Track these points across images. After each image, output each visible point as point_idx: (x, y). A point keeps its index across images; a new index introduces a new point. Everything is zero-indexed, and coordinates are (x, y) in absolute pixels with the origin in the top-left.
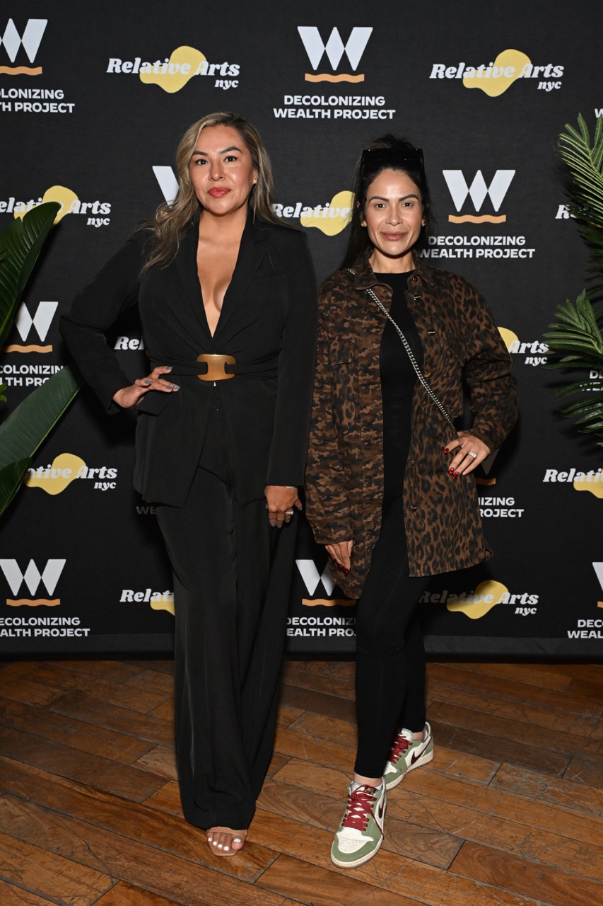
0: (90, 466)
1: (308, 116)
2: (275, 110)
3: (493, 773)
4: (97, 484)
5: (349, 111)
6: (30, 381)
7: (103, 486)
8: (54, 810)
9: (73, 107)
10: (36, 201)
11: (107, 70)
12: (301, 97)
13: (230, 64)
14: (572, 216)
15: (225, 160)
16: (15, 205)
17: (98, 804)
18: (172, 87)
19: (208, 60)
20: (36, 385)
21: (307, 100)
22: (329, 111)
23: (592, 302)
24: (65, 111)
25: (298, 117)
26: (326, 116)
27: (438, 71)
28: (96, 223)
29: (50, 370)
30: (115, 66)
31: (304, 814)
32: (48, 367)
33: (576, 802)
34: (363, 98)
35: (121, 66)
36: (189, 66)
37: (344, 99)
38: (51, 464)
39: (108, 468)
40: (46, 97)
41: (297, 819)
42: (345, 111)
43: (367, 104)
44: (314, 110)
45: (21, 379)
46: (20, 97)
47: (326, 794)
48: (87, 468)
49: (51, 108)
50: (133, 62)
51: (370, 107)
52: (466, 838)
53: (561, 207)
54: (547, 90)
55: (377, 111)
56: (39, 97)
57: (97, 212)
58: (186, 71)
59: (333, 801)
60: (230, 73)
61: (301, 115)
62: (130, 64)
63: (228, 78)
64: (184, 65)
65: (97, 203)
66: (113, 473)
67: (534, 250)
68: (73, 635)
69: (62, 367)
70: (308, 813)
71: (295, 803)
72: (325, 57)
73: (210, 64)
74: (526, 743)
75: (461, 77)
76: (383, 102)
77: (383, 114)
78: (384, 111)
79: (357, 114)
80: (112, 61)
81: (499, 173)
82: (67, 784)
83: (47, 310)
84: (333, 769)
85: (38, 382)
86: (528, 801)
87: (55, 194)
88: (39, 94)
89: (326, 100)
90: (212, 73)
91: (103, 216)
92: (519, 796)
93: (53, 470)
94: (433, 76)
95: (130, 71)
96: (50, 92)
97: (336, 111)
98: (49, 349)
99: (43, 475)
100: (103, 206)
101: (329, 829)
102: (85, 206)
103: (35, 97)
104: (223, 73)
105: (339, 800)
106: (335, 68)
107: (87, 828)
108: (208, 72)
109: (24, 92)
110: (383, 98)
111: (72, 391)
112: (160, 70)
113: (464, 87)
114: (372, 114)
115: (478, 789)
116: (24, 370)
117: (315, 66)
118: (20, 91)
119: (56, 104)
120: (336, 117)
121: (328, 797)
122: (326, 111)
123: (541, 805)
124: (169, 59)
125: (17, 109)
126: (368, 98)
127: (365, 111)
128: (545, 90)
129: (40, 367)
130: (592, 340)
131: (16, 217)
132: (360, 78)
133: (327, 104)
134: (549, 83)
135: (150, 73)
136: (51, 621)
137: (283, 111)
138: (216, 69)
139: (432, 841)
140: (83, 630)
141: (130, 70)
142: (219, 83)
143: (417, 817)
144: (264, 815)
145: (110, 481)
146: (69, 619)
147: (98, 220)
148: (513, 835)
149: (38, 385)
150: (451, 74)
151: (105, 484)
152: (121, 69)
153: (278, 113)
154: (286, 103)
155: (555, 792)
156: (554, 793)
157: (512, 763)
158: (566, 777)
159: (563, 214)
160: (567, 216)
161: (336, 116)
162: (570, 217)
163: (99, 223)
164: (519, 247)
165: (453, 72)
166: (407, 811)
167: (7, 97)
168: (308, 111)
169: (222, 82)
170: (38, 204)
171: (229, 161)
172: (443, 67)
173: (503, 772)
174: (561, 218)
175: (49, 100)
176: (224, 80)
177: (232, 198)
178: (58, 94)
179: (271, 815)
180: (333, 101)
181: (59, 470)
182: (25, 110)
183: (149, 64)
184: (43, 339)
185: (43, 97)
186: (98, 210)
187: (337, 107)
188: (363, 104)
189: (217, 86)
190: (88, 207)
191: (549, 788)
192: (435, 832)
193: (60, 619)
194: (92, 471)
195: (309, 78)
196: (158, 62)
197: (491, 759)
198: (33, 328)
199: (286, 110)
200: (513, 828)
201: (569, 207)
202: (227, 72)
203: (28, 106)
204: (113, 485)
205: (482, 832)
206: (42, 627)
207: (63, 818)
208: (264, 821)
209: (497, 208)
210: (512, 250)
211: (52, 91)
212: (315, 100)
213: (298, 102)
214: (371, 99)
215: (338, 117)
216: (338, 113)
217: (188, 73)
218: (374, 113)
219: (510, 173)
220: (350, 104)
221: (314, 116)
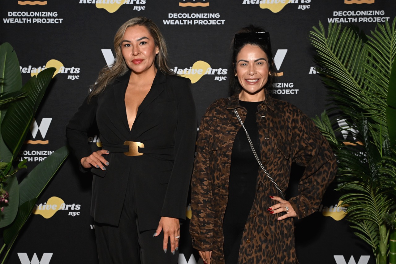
0: (66, 203)
1: (181, 24)
2: (164, 21)
4: (70, 213)
5: (202, 21)
6: (36, 159)
7: (73, 214)
9: (62, 20)
10: (42, 67)
11: (79, 2)
12: (177, 14)
14: (318, 72)
15: (140, 43)
16: (31, 69)
18: (111, 10)
20: (39, 161)
21: (180, 16)
23: (329, 116)
24: (58, 22)
25: (175, 24)
26: (190, 23)
27: (247, 1)
29: (47, 153)
34: (209, 14)
37: (199, 15)
38: (46, 202)
39: (76, 204)
40: (49, 16)
42: (199, 21)
43: (211, 17)
44: (183, 21)
45: (32, 158)
46: (36, 16)
48: (65, 204)
49: (51, 21)
51: (212, 19)
53: (312, 68)
54: (303, 9)
55: (215, 20)
56: (45, 16)
57: (73, 73)
60: (141, 3)
61: (177, 23)
63: (140, 5)
65: (73, 68)
66: (78, 207)
67: (298, 90)
69: (53, 152)
75: (258, 3)
76: (219, 16)
77: (219, 22)
78: (220, 21)
79: (205, 22)
81: (279, 50)
83: (46, 122)
85: (40, 159)
87: (52, 63)
88: (45, 14)
89: (190, 16)
90: (132, 3)
91: (76, 75)
93: (47, 205)
94: (244, 3)
95: (90, 2)
96: (51, 13)
97: (195, 21)
98: (47, 142)
99: (42, 208)
100: (76, 69)
102: (67, 69)
103: (43, 16)
104: (138, 3)
108: (130, 3)
109: (38, 13)
110: (219, 14)
111: (59, 164)
112: (106, 2)
114: (213, 22)
116: (34, 153)
118: (36, 13)
119: (53, 19)
122: (190, 21)
125: (34, 22)
126: (211, 14)
127: (209, 21)
128: (302, 9)
129: (42, 151)
130: (330, 136)
131: (32, 76)
132: (207, 4)
133: (190, 17)
134: (304, 6)
135: (101, 3)
137: (168, 21)
138: (134, 1)
145: (77, 211)
147: (73, 76)
149: (41, 161)
150: (254, 2)
151: (74, 213)
152: (86, 2)
153: (165, 22)
154: (169, 17)
159: (313, 72)
160: (315, 72)
162: (317, 73)
163: (74, 78)
164: (290, 89)
167: (29, 16)
168: (181, 21)
169: (137, 7)
170: (43, 69)
171: (142, 44)
174: (312, 73)
175: (50, 17)
176: (138, 6)
177: (145, 63)
178: (55, 14)
180: (193, 16)
181: (50, 206)
182: (38, 22)
184: (44, 137)
185: (47, 16)
186: (73, 71)
187: (196, 19)
188: (209, 17)
189: (134, 9)
190: (68, 70)
194: (68, 206)
195: (181, 4)
198: (39, 131)
201: (316, 68)
203: (39, 20)
204: (78, 214)
209: (278, 69)
210: (287, 90)
211: (52, 13)
212: (184, 16)
213: (175, 16)
214: (213, 15)
215: (196, 24)
216: (196, 22)
217: (120, 3)
218: (214, 21)
219: (285, 51)
220: (202, 17)
221: (184, 24)
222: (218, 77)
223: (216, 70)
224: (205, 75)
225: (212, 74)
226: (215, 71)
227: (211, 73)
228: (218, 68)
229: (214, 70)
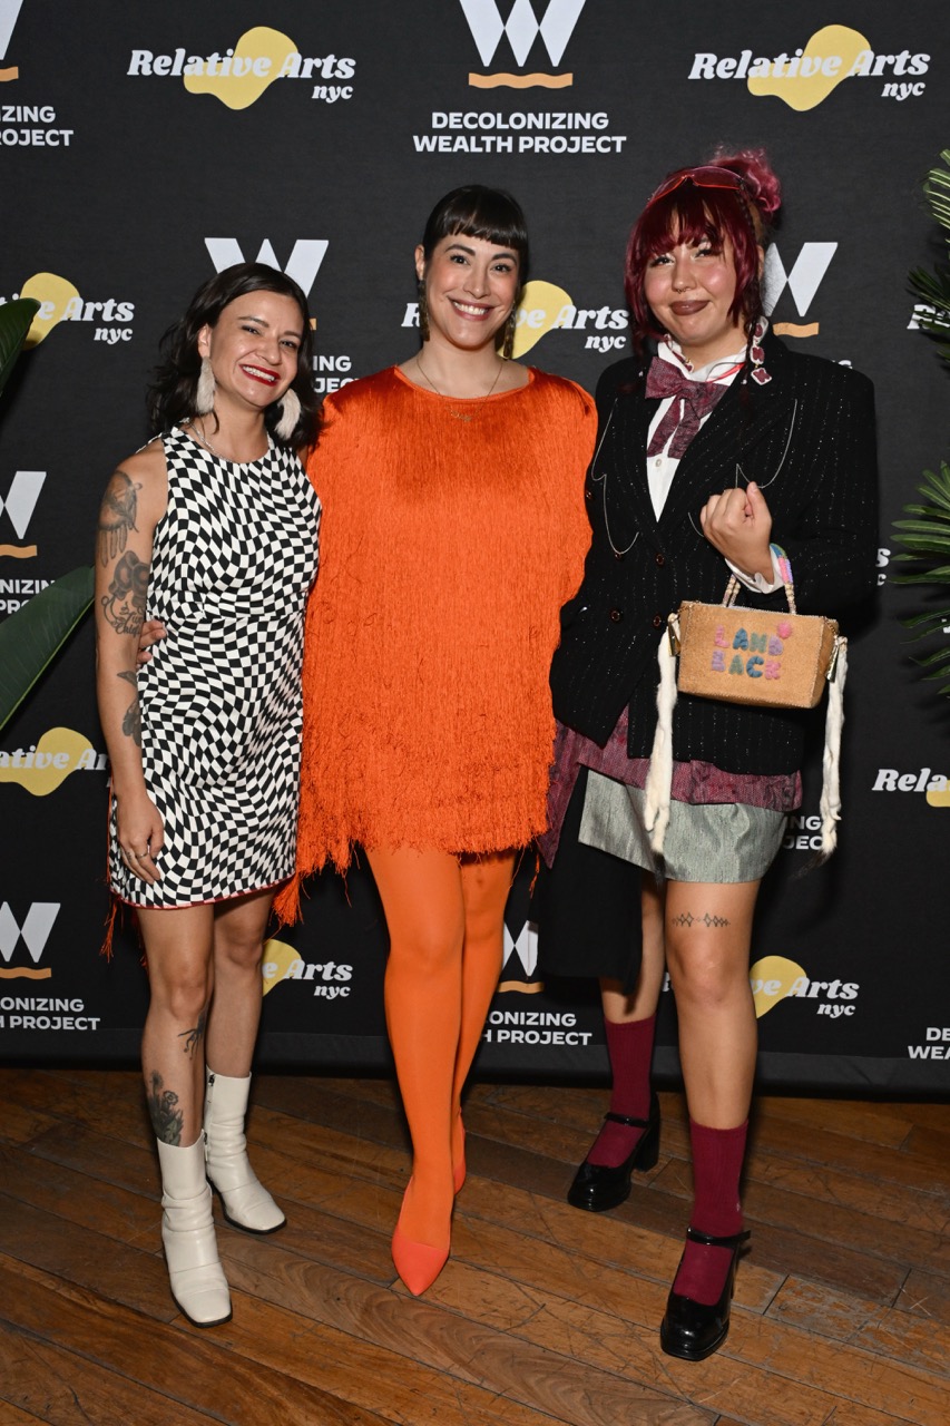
1: (474, 149)
2: (416, 138)
3: (771, 1293)
5: (546, 139)
8: (22, 1330)
9: (70, 136)
11: (128, 70)
12: (460, 115)
13: (338, 57)
17: (96, 1320)
18: (239, 98)
19: (299, 52)
20: (10, 612)
21: (472, 121)
22: (510, 139)
24: (57, 143)
25: (455, 150)
26: (504, 148)
27: (704, 66)
28: (109, 336)
29: (33, 587)
30: (141, 63)
31: (443, 1355)
32: (30, 583)
33: (917, 1353)
34: (570, 115)
35: (152, 63)
36: (268, 62)
37: (537, 117)
38: (36, 745)
40: (26, 120)
41: (430, 1363)
42: (538, 139)
43: (577, 127)
44: (483, 138)
47: (482, 1319)
48: (94, 753)
49: (35, 138)
50: (173, 56)
51: (582, 132)
52: (723, 1413)
54: (899, 98)
55: (593, 138)
56: (13, 120)
57: (111, 319)
58: (263, 70)
59: (492, 1333)
60: (338, 74)
61: (461, 147)
62: (168, 61)
63: (335, 82)
64: (258, 61)
65: (111, 303)
68: (73, 1028)
69: (53, 583)
70: (449, 1353)
71: (427, 1333)
72: (504, 45)
73: (303, 58)
74: (830, 1240)
75: (743, 76)
76: (606, 123)
77: (605, 144)
78: (608, 139)
79: (559, 144)
80: (136, 54)
81: (807, 246)
82: (49, 1284)
83: (29, 484)
84: (497, 1275)
85: (12, 607)
86: (830, 1347)
87: (42, 286)
88: (14, 115)
89: (505, 121)
90: (307, 74)
91: (122, 326)
92: (815, 1337)
93: (39, 755)
94: (694, 75)
95: (165, 72)
96: (32, 111)
97: (522, 139)
98: (31, 551)
99: (23, 763)
100: (121, 307)
101: (485, 1385)
102: (91, 307)
103: (6, 119)
104: (326, 74)
105: (504, 1331)
106: (521, 62)
107: (76, 1364)
108: (300, 73)
110: (605, 115)
112: (218, 70)
113: (750, 94)
114: (585, 144)
115: (744, 1321)
117: (487, 61)
119: (42, 132)
120: (521, 150)
121: (485, 1325)
122: (505, 140)
123: (855, 1355)
124: (234, 49)
126: (578, 116)
127: (572, 139)
128: (894, 98)
129: (17, 582)
132: (566, 80)
133: (506, 127)
134: (903, 86)
135: (202, 75)
136: (37, 1004)
137: (430, 140)
138: (314, 66)
139: (662, 1414)
140: (90, 1019)
141: (168, 71)
142: (319, 92)
143: (636, 1368)
144: (373, 1354)
146: (66, 1001)
147: (113, 331)
148: (804, 1409)
149: (13, 611)
150: (728, 71)
152: (152, 69)
153: (422, 144)
154: (435, 125)
155: (880, 1332)
156: (877, 1334)
157: (806, 1276)
158: (900, 1305)
161: (522, 148)
163: (115, 336)
165: (729, 68)
166: (620, 1357)
168: (473, 139)
169: (324, 89)
172: (712, 58)
173: (791, 1293)
175: (31, 125)
176: (328, 87)
178: (46, 112)
179: (385, 1354)
180: (518, 121)
181: (49, 756)
183: (199, 59)
184: (21, 535)
185: (19, 120)
186: (113, 315)
187: (525, 132)
188: (570, 127)
189: (315, 96)
190: (95, 310)
191: (871, 1324)
192: (667, 1398)
193: (51, 1001)
194: (103, 757)
195: (476, 80)
196: (215, 56)
197: (770, 1267)
198: (5, 515)
199: (435, 138)
200: (805, 1397)
202: (333, 71)
205: (750, 1402)
206: (22, 1013)
207: (38, 1343)
208: (375, 1365)
209: (802, 312)
211: (36, 108)
212: (487, 121)
213: (456, 123)
214: (584, 117)
215: (525, 150)
216: (526, 143)
217: (266, 73)
218: (588, 141)
219: (830, 248)
220: (547, 127)
221: (484, 149)
222: (597, 339)
223: (592, 314)
224: (553, 330)
225: (576, 327)
226: (588, 317)
227: (574, 324)
228: (598, 308)
229: (583, 314)
